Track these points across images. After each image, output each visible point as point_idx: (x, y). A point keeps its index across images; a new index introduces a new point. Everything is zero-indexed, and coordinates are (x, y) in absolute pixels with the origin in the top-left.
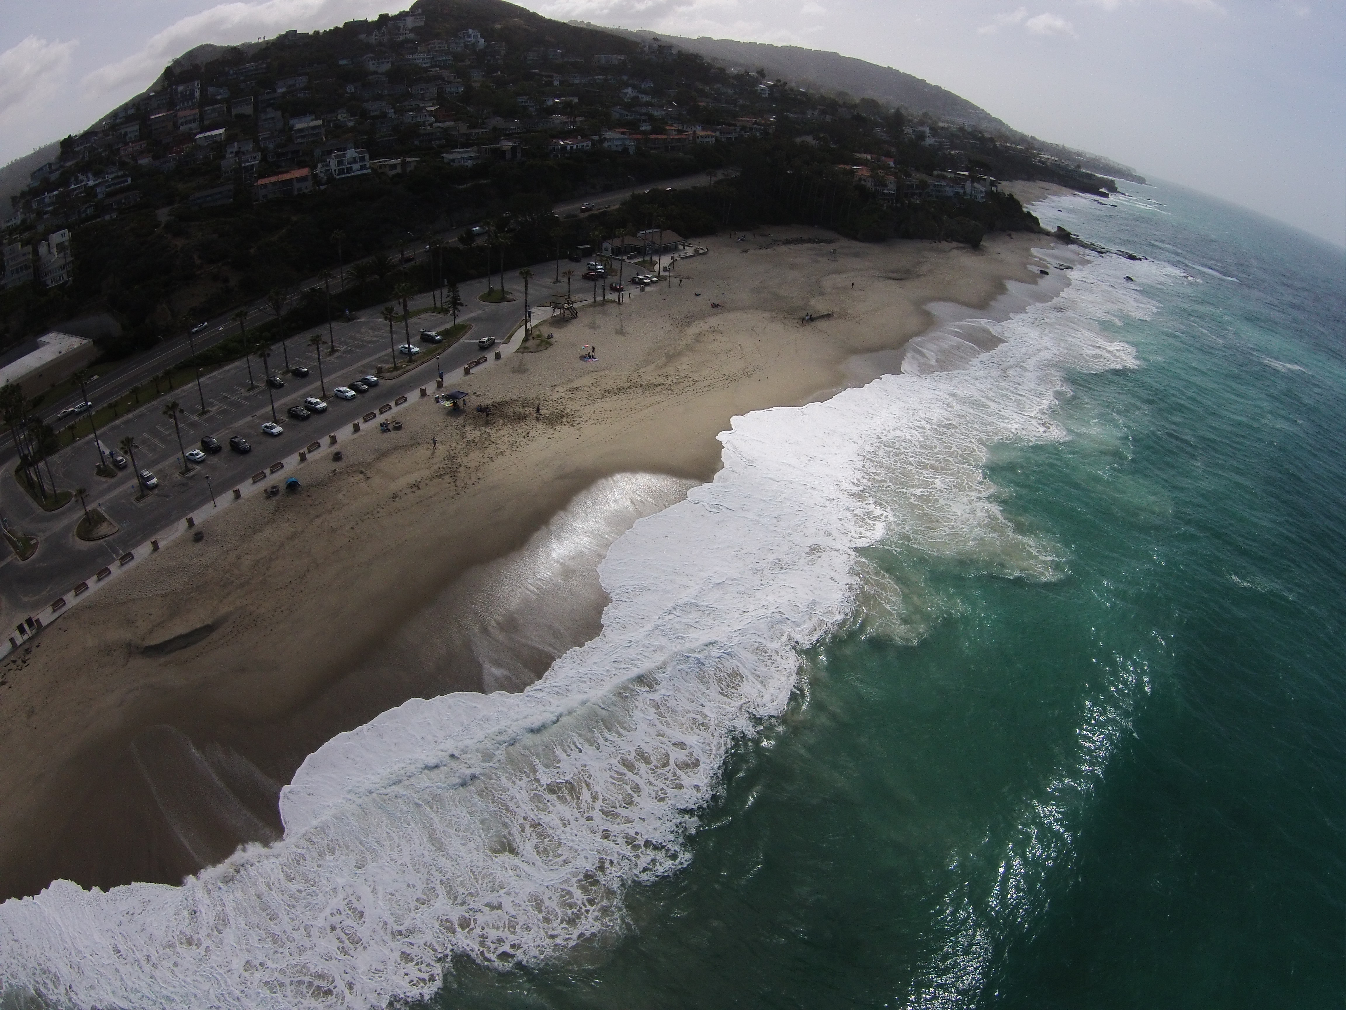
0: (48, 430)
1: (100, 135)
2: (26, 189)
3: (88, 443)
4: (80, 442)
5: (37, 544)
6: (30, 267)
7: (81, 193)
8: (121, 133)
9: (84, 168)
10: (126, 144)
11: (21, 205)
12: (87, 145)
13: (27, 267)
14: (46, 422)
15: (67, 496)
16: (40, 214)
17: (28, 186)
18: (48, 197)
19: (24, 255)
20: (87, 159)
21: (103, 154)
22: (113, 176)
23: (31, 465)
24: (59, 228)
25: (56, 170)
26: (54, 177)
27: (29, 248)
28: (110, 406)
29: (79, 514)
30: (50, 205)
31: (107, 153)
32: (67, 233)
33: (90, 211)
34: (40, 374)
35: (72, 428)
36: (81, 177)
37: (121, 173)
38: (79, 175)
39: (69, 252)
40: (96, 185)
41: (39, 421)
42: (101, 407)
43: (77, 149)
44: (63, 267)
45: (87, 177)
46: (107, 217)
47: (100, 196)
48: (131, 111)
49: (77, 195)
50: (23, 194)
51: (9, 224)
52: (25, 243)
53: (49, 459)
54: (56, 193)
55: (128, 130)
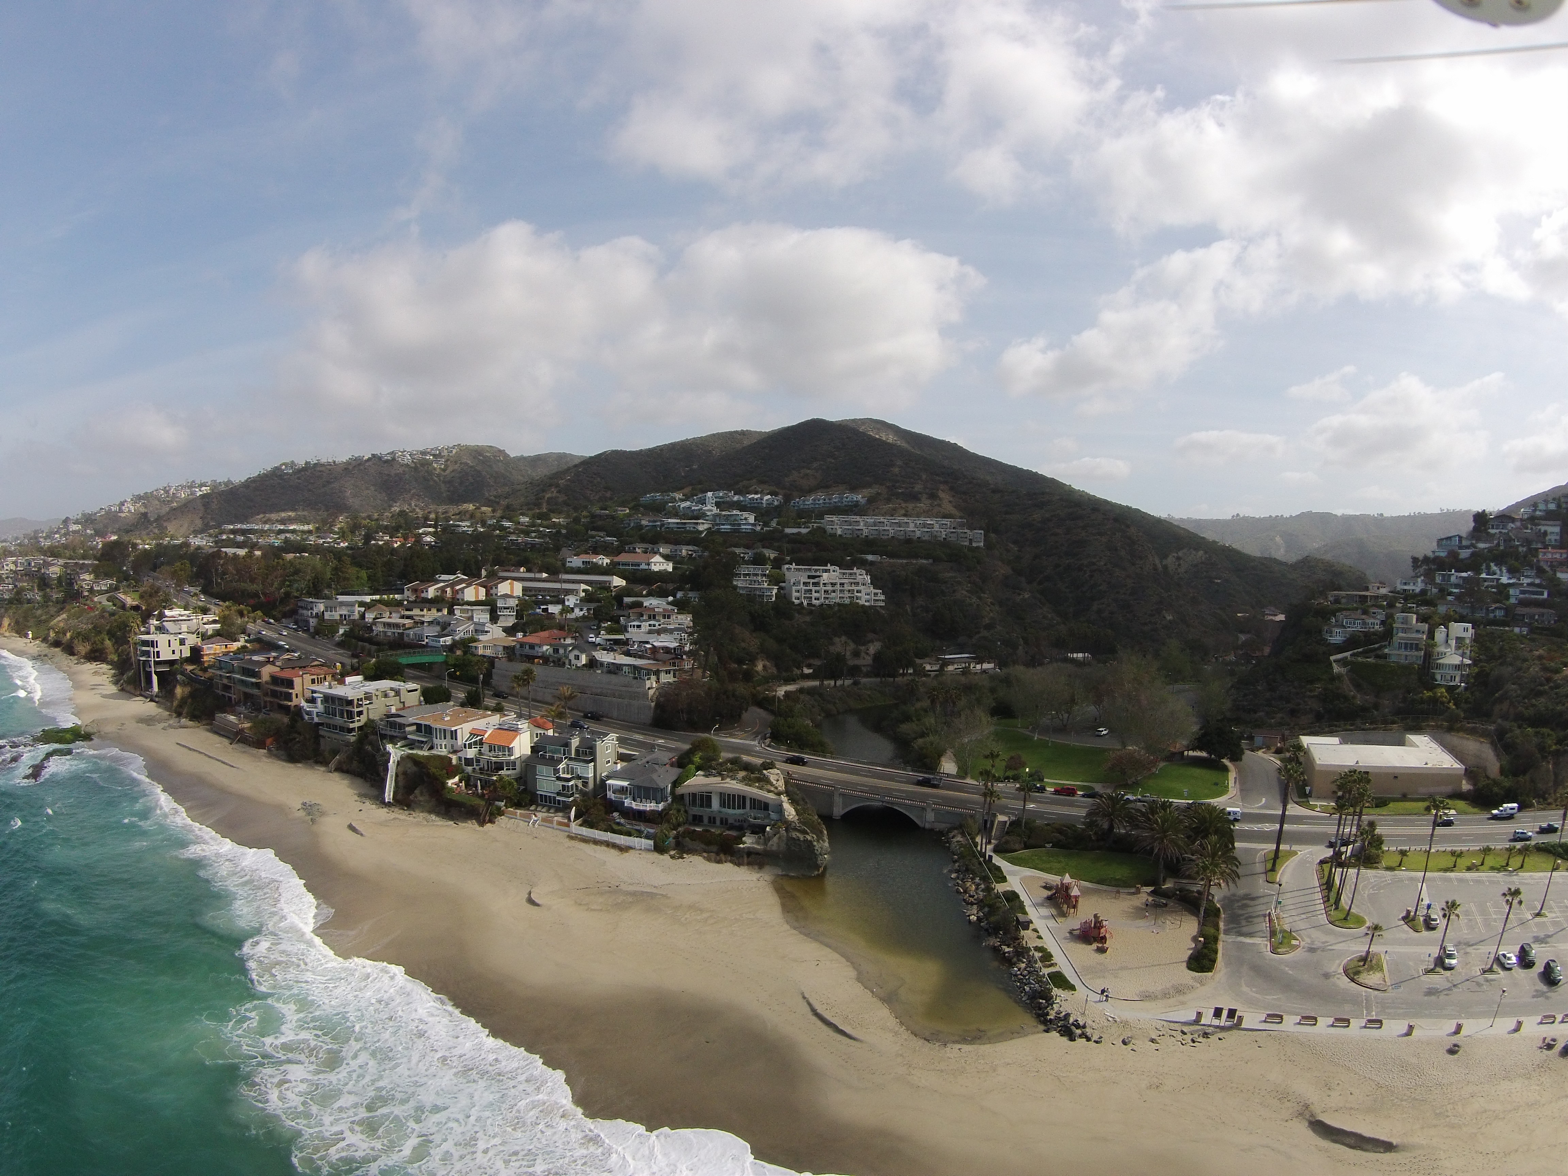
0: (1378, 841)
1: (1518, 524)
2: (1430, 555)
3: (1412, 879)
4: (1401, 874)
5: (1297, 947)
6: (1421, 650)
7: (1492, 587)
8: (1540, 530)
9: (1500, 558)
10: (1546, 547)
11: (1422, 570)
12: (1504, 531)
13: (1417, 648)
14: (1378, 831)
15: (1360, 922)
16: (1443, 592)
17: (1434, 552)
18: (1455, 576)
19: (1418, 631)
20: (1502, 548)
21: (1520, 549)
22: (1529, 581)
23: (1341, 865)
24: (1462, 619)
25: (1467, 547)
26: (1464, 554)
27: (1425, 627)
28: (1453, 853)
29: (1360, 948)
30: (1456, 586)
31: (1525, 549)
32: (1471, 631)
33: (1499, 614)
34: (1395, 776)
35: (1403, 853)
36: (1494, 568)
37: (1537, 581)
38: (1492, 564)
39: (1468, 652)
40: (1509, 585)
41: (1372, 824)
42: (1444, 849)
43: (1492, 531)
44: (1458, 667)
45: (1501, 570)
46: (1517, 630)
47: (1513, 600)
48: (1552, 506)
49: (1487, 587)
50: (1426, 559)
51: (1406, 587)
52: (1422, 619)
53: (1363, 871)
54: (1464, 574)
55: (1550, 529)
